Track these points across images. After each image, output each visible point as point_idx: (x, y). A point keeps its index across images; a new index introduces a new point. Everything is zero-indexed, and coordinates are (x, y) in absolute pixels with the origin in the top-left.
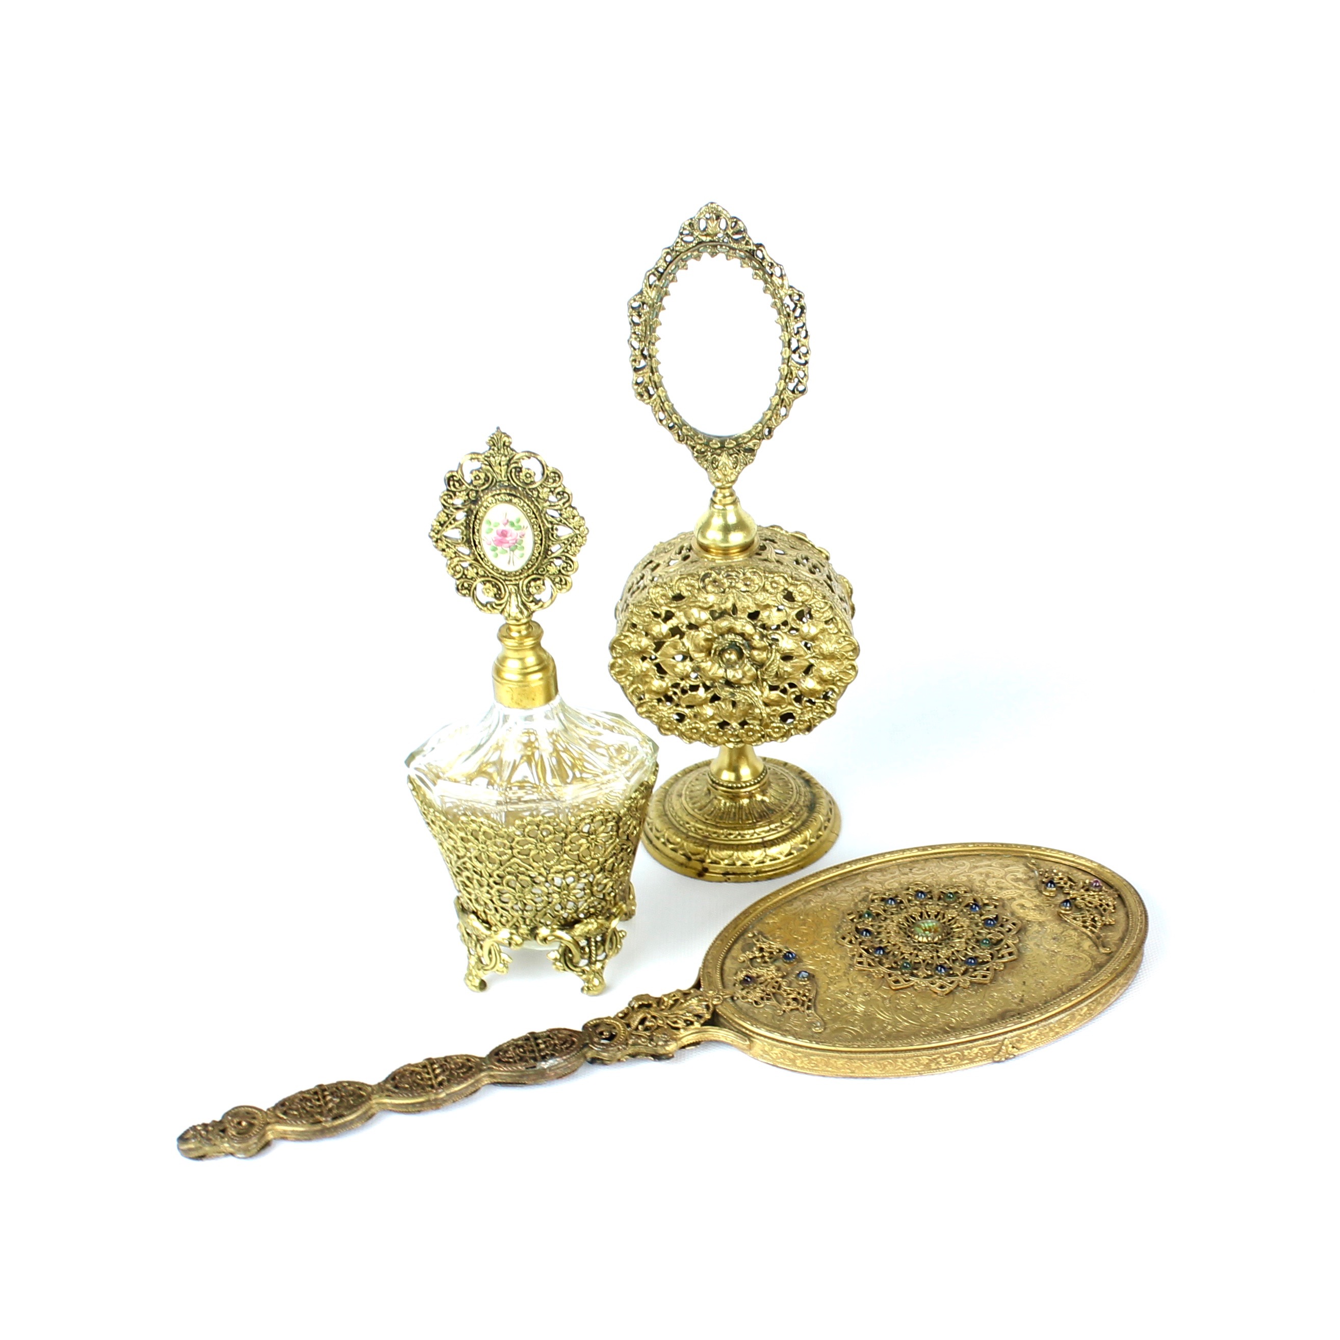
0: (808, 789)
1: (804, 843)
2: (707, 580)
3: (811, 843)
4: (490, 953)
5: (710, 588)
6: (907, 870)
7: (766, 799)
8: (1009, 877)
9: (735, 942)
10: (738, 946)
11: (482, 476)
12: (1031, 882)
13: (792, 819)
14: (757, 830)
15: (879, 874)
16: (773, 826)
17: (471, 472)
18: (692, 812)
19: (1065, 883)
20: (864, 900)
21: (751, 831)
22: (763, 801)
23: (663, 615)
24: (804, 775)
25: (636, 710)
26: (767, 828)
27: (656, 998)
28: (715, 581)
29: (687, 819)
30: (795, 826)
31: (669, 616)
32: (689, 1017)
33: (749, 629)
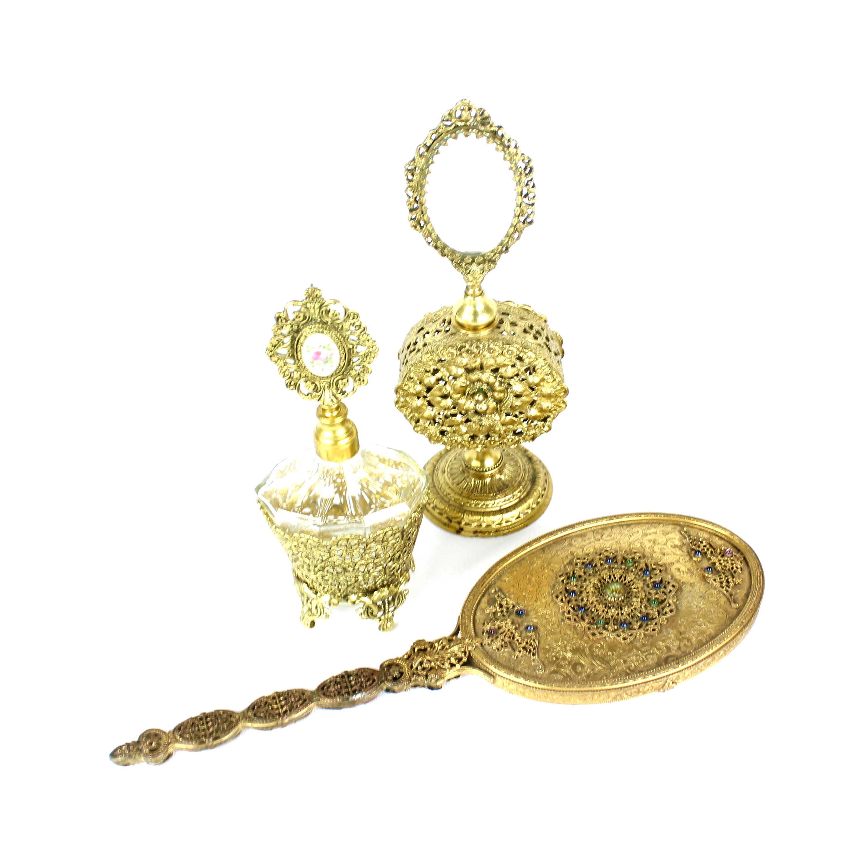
0: (530, 465)
1: (528, 508)
2: (463, 350)
3: (533, 509)
4: (316, 607)
5: (464, 355)
6: (599, 537)
7: (502, 477)
8: (669, 544)
9: (483, 596)
10: (485, 600)
11: (302, 315)
12: (684, 549)
13: (520, 492)
14: (497, 501)
15: (580, 539)
16: (507, 498)
17: (294, 313)
18: (452, 486)
19: (708, 550)
20: (570, 563)
21: (493, 502)
22: (500, 479)
23: (432, 371)
24: (527, 453)
25: (414, 429)
26: (503, 499)
27: (430, 643)
28: (468, 351)
29: (448, 491)
30: (522, 497)
31: (436, 371)
32: (453, 660)
33: (492, 380)
